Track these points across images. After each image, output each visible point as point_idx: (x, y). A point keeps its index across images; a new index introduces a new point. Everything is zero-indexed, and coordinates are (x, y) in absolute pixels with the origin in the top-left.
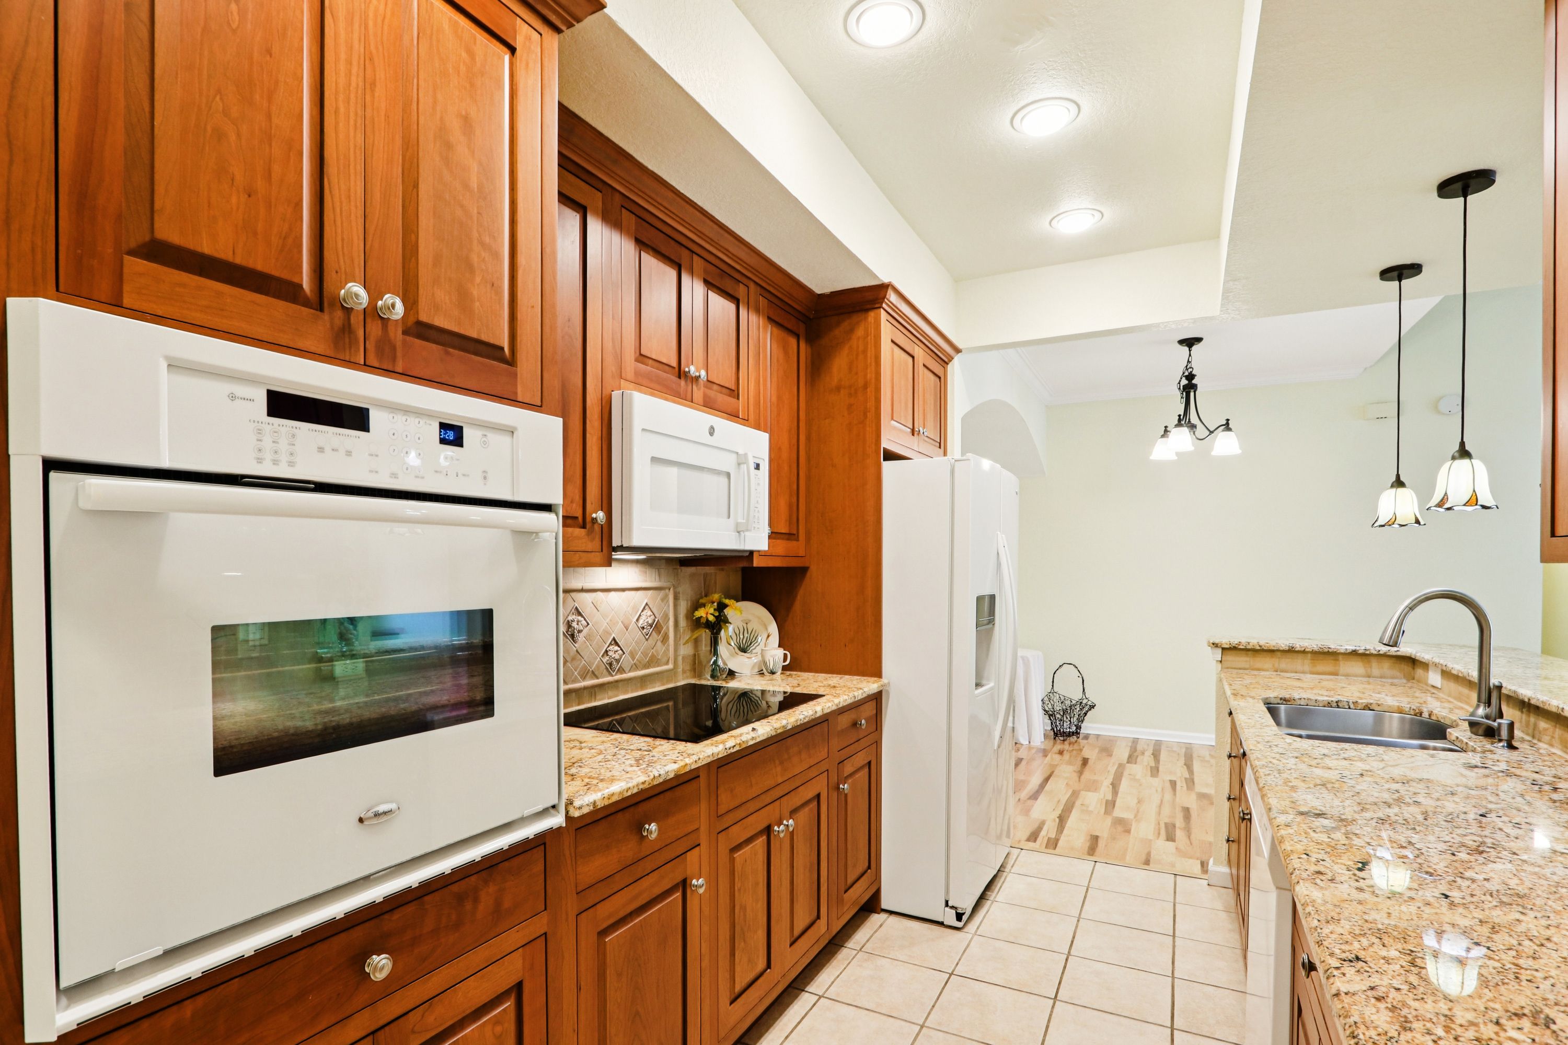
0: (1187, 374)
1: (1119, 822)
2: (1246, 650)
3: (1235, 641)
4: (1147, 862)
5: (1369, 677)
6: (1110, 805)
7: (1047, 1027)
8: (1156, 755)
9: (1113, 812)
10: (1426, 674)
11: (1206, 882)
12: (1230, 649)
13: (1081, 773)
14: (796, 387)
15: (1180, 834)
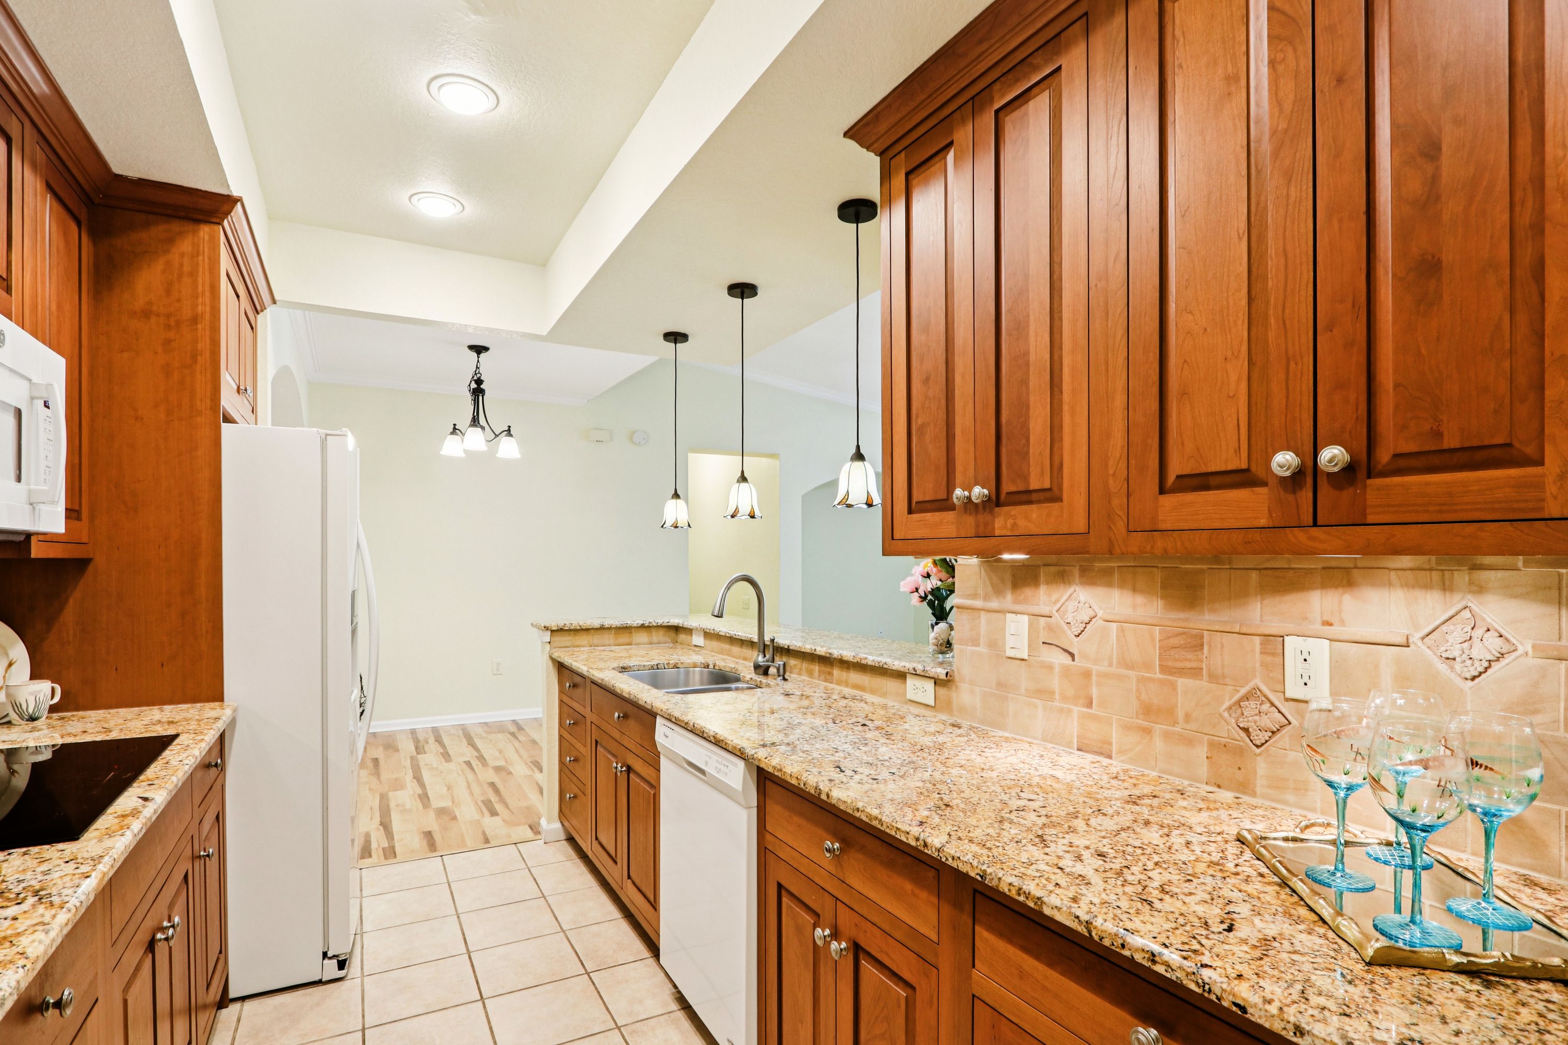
0: (475, 378)
1: (441, 812)
2: (570, 630)
3: (561, 624)
4: (487, 841)
5: (651, 644)
6: (424, 798)
7: (491, 1028)
8: (439, 740)
9: (430, 804)
10: (689, 637)
11: (541, 842)
12: (557, 631)
13: (377, 774)
14: (77, 297)
15: (498, 807)
